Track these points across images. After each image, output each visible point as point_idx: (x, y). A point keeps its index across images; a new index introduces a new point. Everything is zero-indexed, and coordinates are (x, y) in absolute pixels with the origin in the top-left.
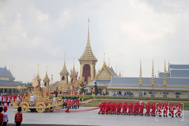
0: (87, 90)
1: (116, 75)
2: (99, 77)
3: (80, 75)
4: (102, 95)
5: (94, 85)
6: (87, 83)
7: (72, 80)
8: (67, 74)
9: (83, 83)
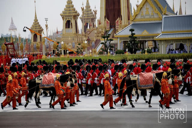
0: (116, 45)
1: (172, 12)
2: (139, 17)
3: (100, 15)
4: (146, 53)
5: (130, 33)
6: (115, 31)
7: (86, 27)
8: (76, 16)
9: (106, 32)
